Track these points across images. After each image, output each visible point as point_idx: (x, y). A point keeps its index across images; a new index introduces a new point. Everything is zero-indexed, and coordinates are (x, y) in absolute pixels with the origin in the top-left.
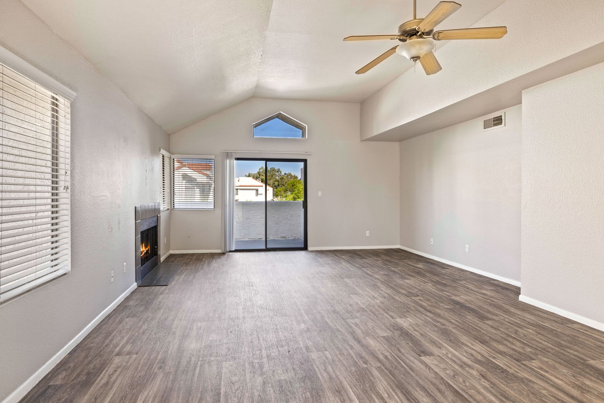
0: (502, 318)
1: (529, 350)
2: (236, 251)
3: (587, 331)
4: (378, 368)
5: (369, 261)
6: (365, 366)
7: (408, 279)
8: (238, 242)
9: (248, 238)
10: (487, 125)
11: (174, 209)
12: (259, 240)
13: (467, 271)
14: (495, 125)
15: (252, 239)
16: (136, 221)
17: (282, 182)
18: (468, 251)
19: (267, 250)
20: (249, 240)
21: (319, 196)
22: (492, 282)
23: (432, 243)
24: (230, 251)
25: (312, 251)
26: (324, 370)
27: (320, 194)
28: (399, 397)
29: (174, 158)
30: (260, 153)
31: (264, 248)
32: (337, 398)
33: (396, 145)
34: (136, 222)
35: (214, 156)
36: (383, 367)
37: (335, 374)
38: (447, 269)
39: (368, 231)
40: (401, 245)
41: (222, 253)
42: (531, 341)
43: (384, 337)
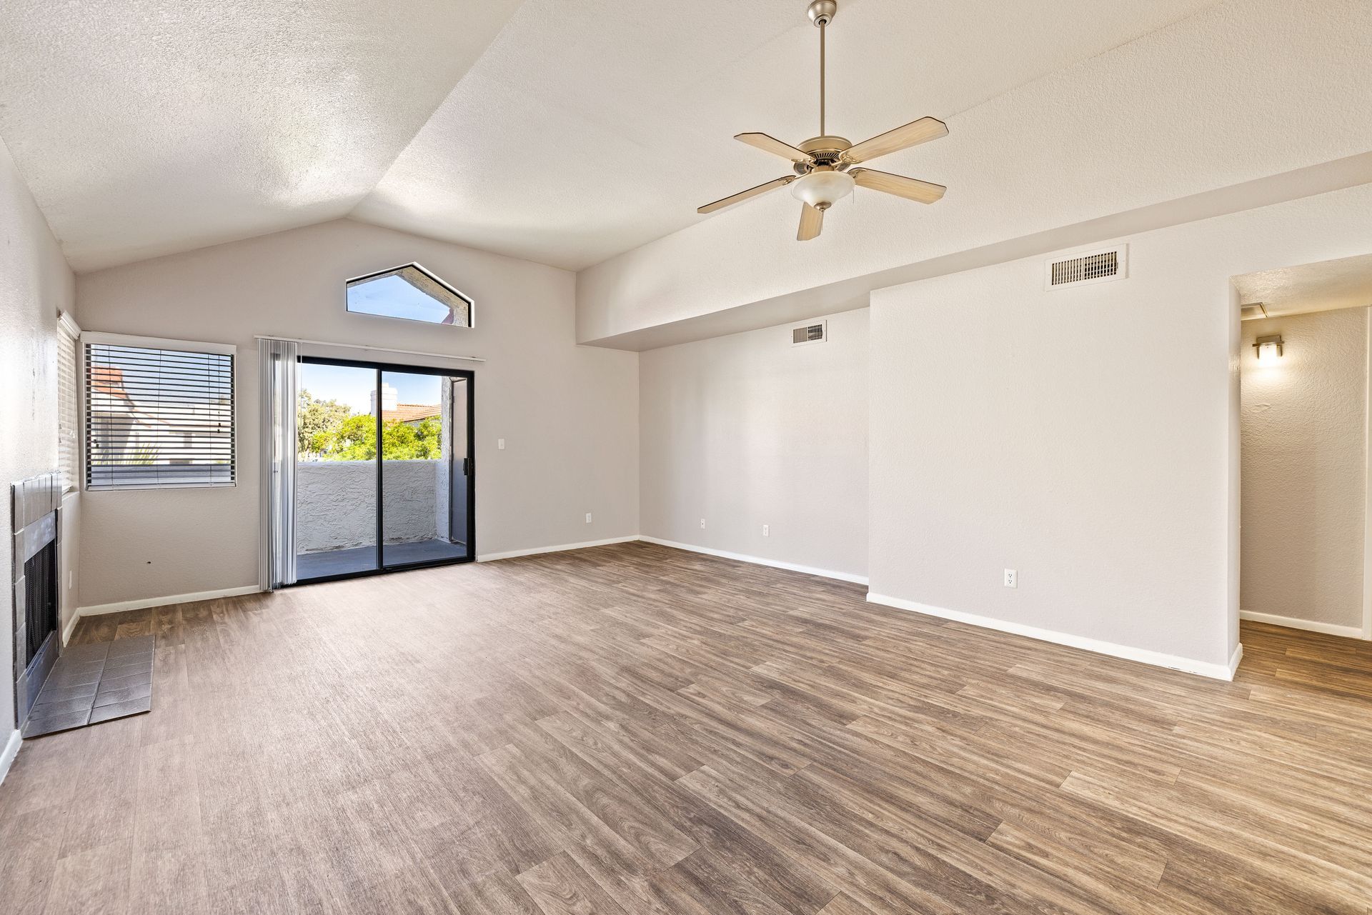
0: (876, 632)
1: (946, 672)
2: (301, 583)
3: (967, 629)
4: (811, 768)
5: (611, 568)
6: (791, 772)
7: (705, 593)
8: (304, 560)
9: (306, 548)
10: (798, 336)
11: (90, 489)
12: (335, 550)
13: (767, 567)
14: (811, 338)
15: (317, 549)
16: (13, 530)
17: (314, 420)
18: (767, 535)
19: (382, 571)
20: (308, 552)
21: (500, 448)
22: (813, 578)
23: (703, 526)
24: (283, 586)
25: (486, 563)
26: (735, 808)
27: (501, 443)
28: (889, 811)
29: (88, 343)
30: (366, 350)
31: (374, 567)
32: (810, 857)
33: (634, 357)
34: (14, 537)
35: (235, 346)
36: (815, 764)
37: (763, 808)
38: (740, 567)
39: (590, 514)
40: (642, 533)
41: (261, 593)
42: (935, 659)
43: (763, 706)
